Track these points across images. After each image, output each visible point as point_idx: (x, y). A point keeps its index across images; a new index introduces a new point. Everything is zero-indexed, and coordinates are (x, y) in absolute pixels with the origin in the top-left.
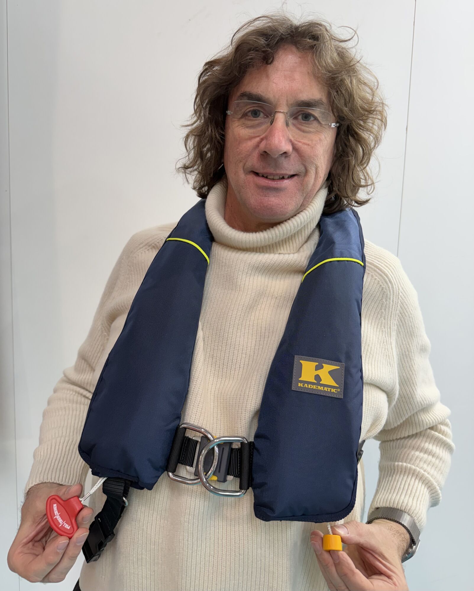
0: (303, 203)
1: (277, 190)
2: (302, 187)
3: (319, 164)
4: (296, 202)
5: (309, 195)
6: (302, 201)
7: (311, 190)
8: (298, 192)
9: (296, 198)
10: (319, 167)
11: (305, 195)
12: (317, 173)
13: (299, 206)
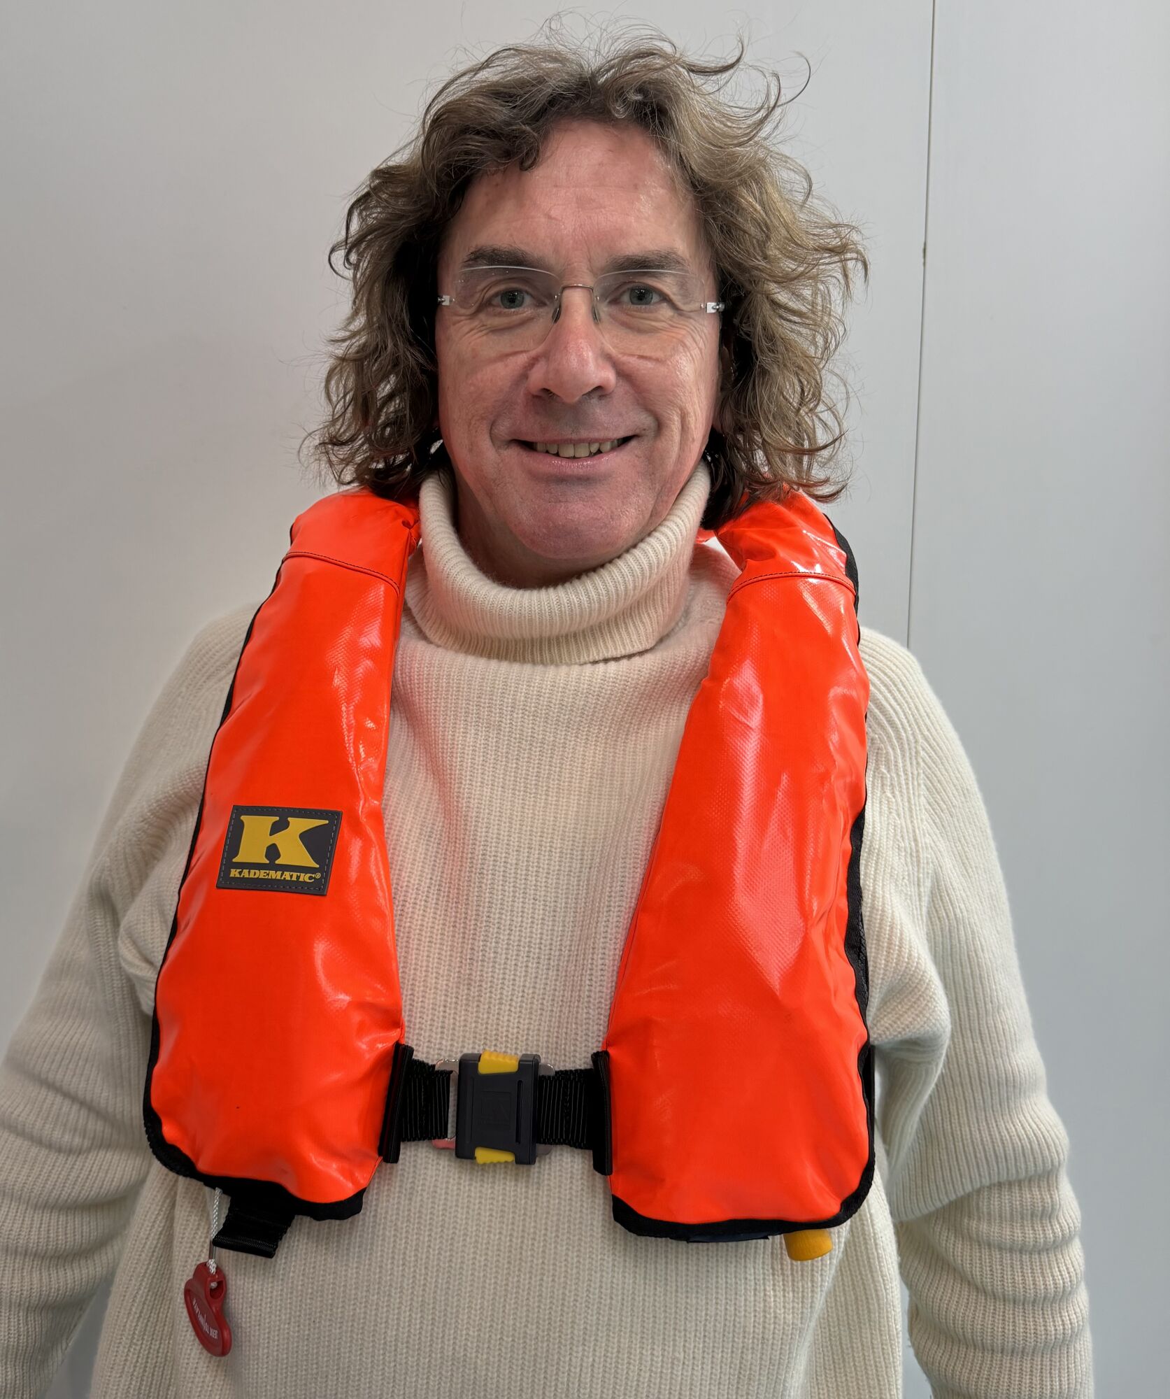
1: (586, 480)
2: (650, 466)
3: (689, 407)
6: (653, 502)
7: (673, 474)
8: (640, 480)
10: (688, 413)
11: (658, 486)
12: (684, 429)
13: (647, 516)
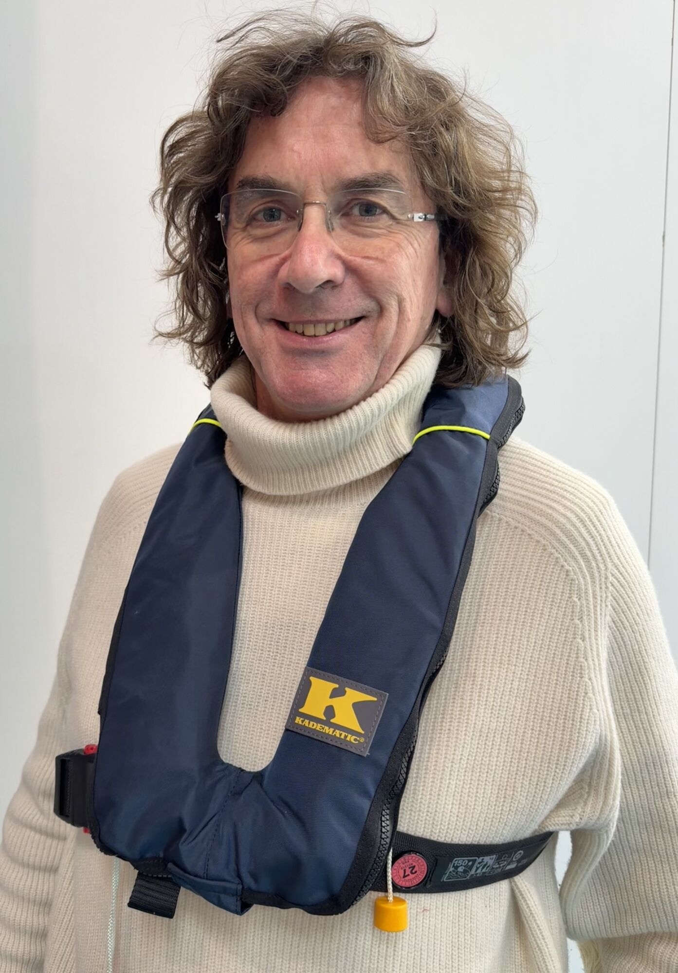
0: (378, 372)
1: (322, 354)
2: (374, 340)
3: (405, 294)
4: (364, 372)
5: (389, 355)
6: (377, 368)
7: (392, 346)
8: (366, 351)
9: (364, 363)
10: (404, 299)
11: (381, 356)
12: (401, 311)
13: (373, 378)
